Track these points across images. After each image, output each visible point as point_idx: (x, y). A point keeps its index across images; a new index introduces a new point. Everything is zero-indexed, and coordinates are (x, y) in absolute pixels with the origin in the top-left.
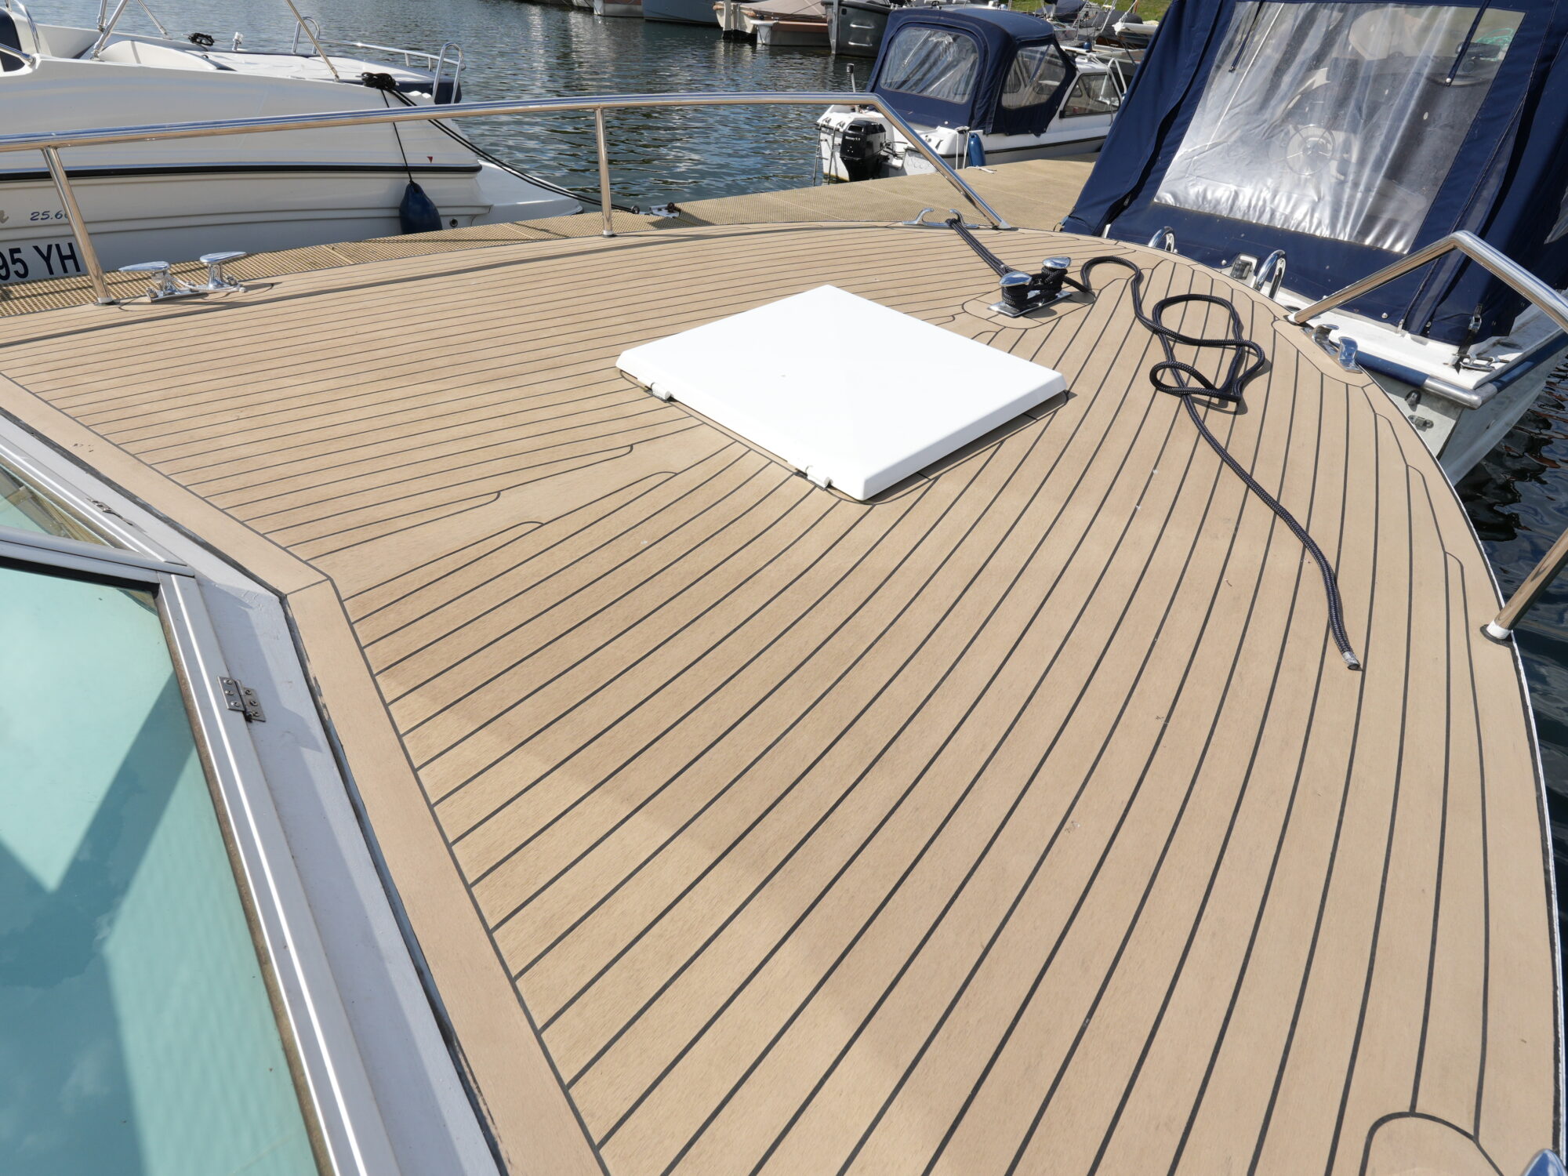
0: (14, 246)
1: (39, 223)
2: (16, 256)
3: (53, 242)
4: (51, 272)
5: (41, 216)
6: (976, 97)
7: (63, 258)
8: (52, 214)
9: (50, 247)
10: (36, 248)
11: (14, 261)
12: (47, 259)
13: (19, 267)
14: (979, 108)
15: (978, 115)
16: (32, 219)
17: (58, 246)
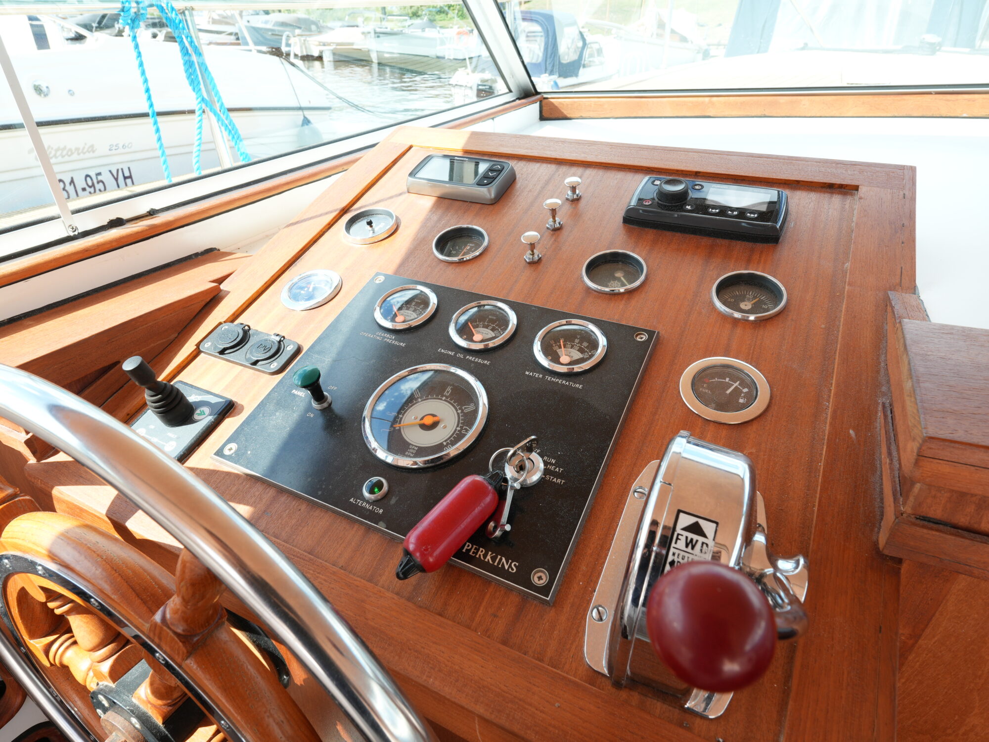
0: (98, 171)
1: (114, 152)
2: (100, 178)
3: (119, 167)
4: (118, 186)
5: (114, 148)
6: (546, 57)
7: (125, 178)
8: (121, 146)
9: (118, 170)
10: (110, 171)
11: (98, 182)
12: (116, 179)
13: (101, 186)
14: (549, 64)
15: (549, 68)
16: (110, 150)
17: (122, 169)
